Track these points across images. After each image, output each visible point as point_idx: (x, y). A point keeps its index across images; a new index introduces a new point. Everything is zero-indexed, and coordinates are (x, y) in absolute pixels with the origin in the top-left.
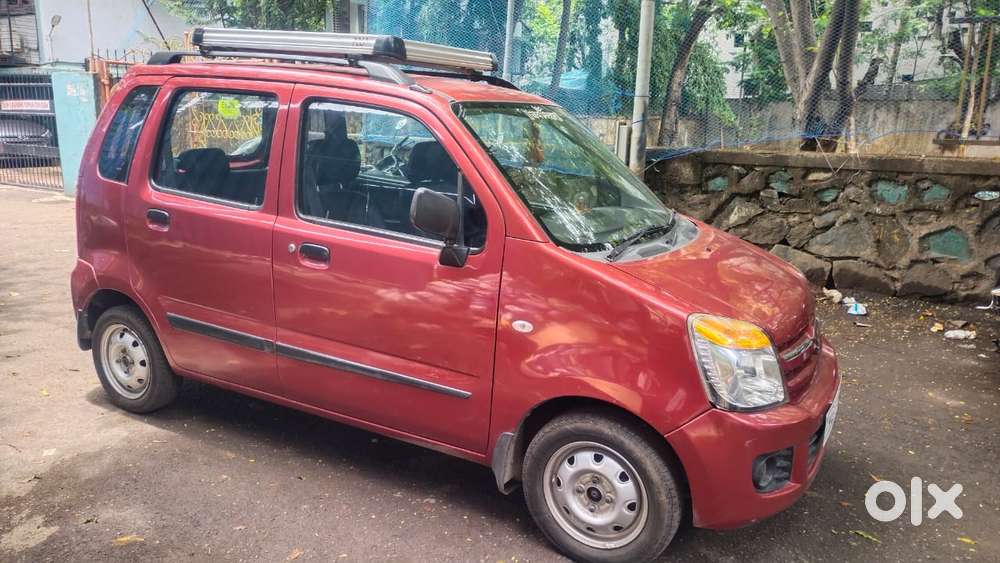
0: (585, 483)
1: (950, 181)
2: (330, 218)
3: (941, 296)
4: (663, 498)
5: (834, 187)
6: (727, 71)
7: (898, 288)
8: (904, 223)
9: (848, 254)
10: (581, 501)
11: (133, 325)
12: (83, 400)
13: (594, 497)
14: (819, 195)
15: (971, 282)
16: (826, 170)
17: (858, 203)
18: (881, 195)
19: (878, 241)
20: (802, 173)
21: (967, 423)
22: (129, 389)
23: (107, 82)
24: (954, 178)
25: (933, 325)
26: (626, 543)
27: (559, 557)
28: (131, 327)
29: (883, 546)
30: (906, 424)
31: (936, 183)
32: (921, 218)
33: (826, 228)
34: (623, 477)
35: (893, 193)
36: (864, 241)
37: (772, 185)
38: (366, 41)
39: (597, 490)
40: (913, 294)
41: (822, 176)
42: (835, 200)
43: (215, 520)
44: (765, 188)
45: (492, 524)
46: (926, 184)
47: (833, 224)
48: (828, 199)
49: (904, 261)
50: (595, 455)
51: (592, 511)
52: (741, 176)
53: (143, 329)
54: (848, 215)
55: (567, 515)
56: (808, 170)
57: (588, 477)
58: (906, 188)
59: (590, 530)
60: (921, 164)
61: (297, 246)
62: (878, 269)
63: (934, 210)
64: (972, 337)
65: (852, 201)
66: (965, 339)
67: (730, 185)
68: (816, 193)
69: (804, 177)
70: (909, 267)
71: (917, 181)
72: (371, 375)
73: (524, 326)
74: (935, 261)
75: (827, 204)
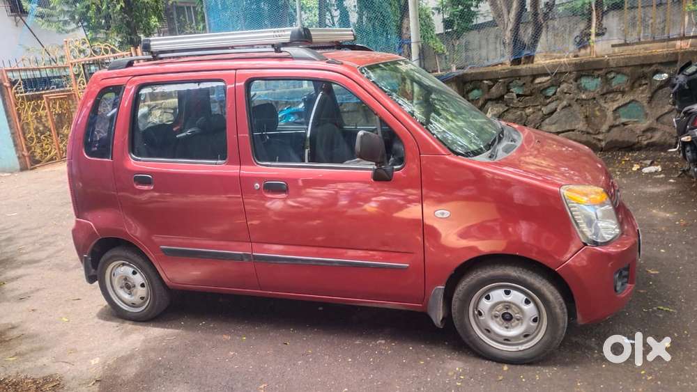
0: (500, 310)
1: (627, 70)
2: (280, 161)
3: (631, 146)
4: (558, 310)
5: (553, 86)
6: (433, 14)
7: (604, 146)
8: (602, 102)
9: (568, 128)
10: (498, 324)
11: (131, 260)
12: (96, 320)
13: (507, 318)
14: (544, 93)
15: (649, 134)
16: (546, 75)
17: (570, 94)
18: (584, 86)
19: (586, 117)
20: (531, 79)
21: (685, 225)
22: (133, 305)
23: (8, 85)
24: (630, 69)
25: (633, 166)
26: (533, 344)
27: (487, 362)
28: (130, 261)
29: (678, 313)
30: (649, 233)
31: (618, 73)
32: (612, 98)
33: (551, 113)
34: (527, 302)
35: (591, 84)
36: (577, 118)
37: (511, 90)
38: (283, 33)
39: (510, 314)
40: (612, 148)
41: (544, 79)
42: (555, 94)
43: (243, 384)
44: (507, 93)
45: (431, 348)
46: (613, 75)
47: (555, 110)
48: (550, 94)
49: (605, 128)
50: (505, 291)
51: (507, 328)
52: (490, 87)
53: (140, 261)
54: (565, 103)
55: (488, 334)
56: (535, 77)
57: (500, 307)
58: (600, 79)
59: (507, 340)
60: (608, 62)
61: (261, 185)
62: (589, 135)
63: (620, 91)
64: (660, 170)
65: (566, 93)
66: (656, 171)
67: (483, 94)
68: (542, 91)
69: (532, 81)
70: (609, 131)
71: (606, 74)
72: (329, 264)
73: (443, 214)
74: (624, 124)
75: (549, 97)
